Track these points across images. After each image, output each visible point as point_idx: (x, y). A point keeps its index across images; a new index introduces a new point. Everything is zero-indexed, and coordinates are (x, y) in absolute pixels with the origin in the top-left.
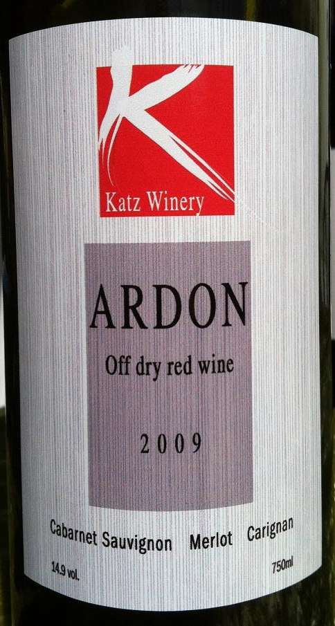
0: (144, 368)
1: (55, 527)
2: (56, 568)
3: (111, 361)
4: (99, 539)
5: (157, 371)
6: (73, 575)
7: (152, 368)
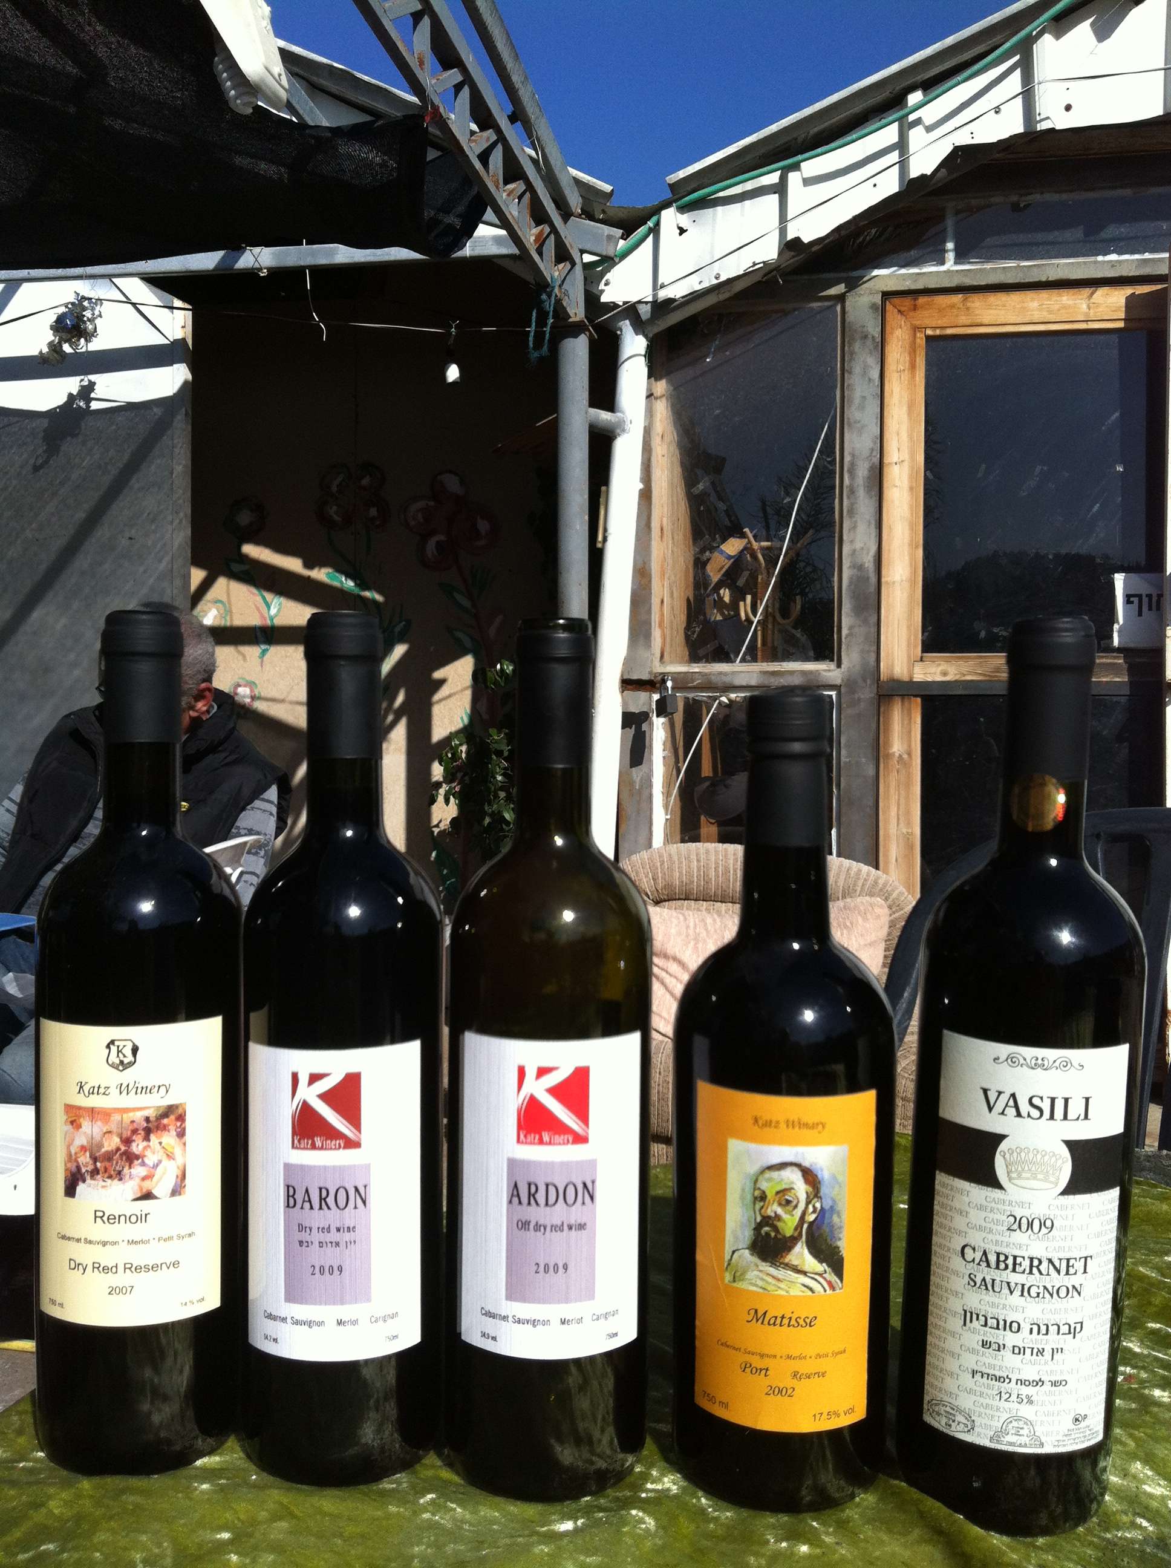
0: (537, 1227)
1: (484, 1312)
2: (484, 1335)
3: (520, 1223)
4: (510, 1319)
5: (545, 1229)
6: (494, 1339)
7: (542, 1228)
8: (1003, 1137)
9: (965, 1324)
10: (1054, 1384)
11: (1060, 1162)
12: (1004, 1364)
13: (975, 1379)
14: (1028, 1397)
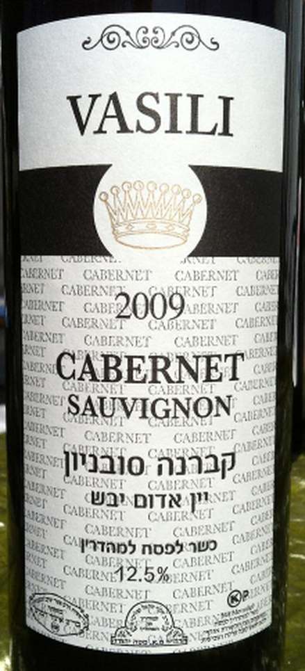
8: (102, 169)
9: (68, 474)
10: (198, 547)
11: (189, 202)
12: (123, 525)
13: (85, 554)
14: (160, 570)
